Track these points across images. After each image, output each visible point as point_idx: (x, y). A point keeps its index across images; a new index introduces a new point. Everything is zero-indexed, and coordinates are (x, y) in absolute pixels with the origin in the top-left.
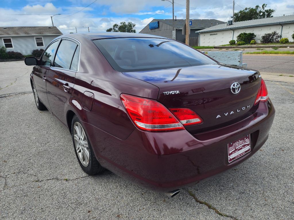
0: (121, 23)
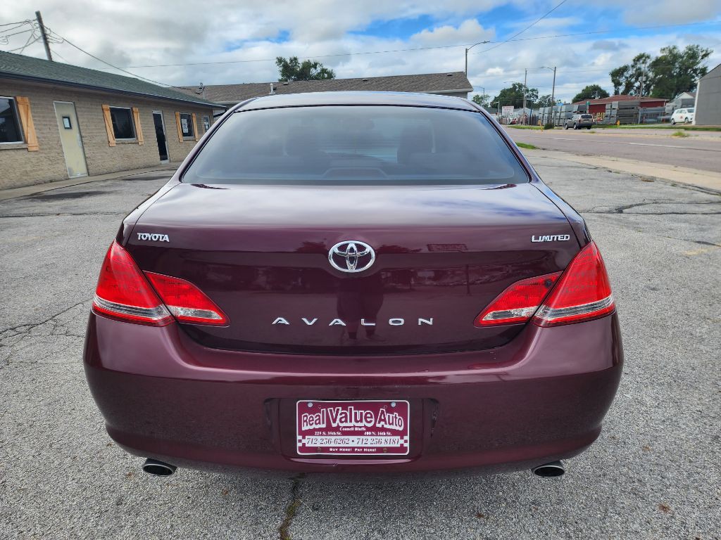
0: (664, 49)
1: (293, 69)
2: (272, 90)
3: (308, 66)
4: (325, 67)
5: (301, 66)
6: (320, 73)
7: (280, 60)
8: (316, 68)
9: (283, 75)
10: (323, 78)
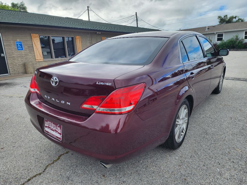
1: (225, 20)
2: (207, 29)
3: (232, 18)
4: (240, 18)
5: (229, 18)
6: (238, 20)
7: (219, 17)
8: (235, 18)
9: (220, 23)
10: (239, 22)
